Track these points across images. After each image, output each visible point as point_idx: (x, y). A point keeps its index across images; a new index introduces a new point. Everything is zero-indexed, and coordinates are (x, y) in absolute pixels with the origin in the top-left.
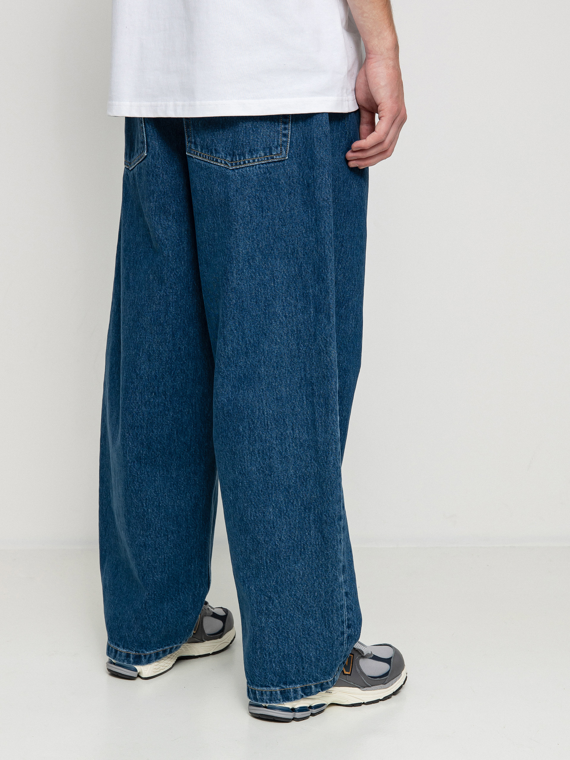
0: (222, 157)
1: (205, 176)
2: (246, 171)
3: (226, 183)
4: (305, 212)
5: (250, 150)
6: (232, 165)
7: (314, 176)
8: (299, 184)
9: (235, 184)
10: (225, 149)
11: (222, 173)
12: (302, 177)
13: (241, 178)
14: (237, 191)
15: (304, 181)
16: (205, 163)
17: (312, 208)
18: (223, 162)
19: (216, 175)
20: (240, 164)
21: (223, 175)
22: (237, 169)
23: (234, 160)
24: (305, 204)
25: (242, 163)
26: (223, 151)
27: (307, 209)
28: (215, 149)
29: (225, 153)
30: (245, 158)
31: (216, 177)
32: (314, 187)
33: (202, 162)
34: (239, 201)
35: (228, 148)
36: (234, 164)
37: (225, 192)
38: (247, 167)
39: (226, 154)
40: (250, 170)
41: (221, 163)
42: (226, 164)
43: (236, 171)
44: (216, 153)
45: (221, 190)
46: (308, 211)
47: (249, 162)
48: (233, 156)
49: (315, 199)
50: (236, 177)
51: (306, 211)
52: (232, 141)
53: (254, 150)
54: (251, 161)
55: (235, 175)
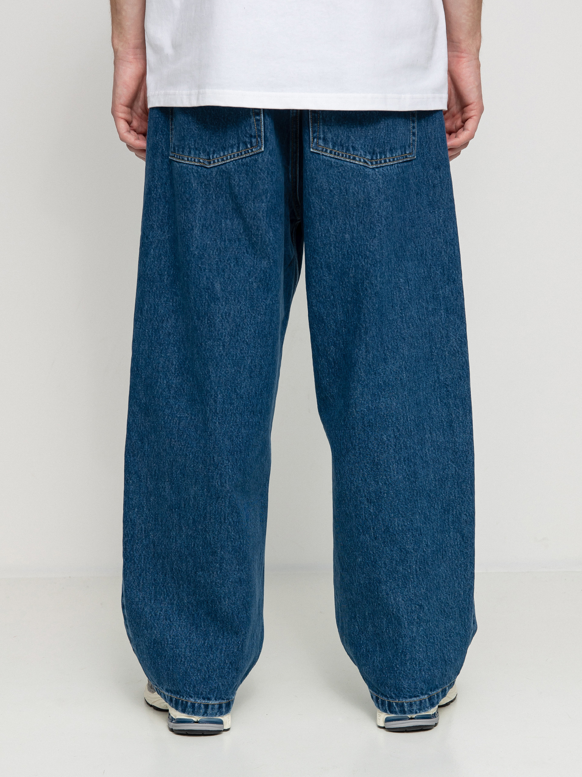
0: (361, 155)
1: (335, 175)
2: (387, 169)
3: (364, 182)
4: (431, 213)
5: (391, 148)
6: (372, 164)
7: (440, 177)
8: (424, 184)
9: (376, 183)
10: (365, 146)
11: (359, 172)
12: (427, 177)
13: (383, 177)
14: (379, 190)
15: (429, 181)
16: (337, 161)
17: (439, 209)
18: (362, 160)
19: (352, 173)
20: (381, 163)
21: (361, 174)
22: (377, 168)
23: (374, 158)
24: (431, 204)
25: (383, 162)
26: (361, 148)
27: (434, 209)
28: (353, 147)
29: (364, 151)
30: (386, 156)
31: (352, 176)
32: (441, 188)
33: (333, 160)
34: (382, 202)
35: (368, 145)
36: (374, 163)
37: (364, 192)
38: (388, 166)
39: (366, 152)
40: (390, 169)
41: (360, 161)
42: (365, 162)
43: (377, 170)
44: (354, 151)
45: (358, 190)
46: (435, 212)
47: (390, 161)
48: (373, 154)
49: (443, 200)
50: (377, 176)
51: (433, 212)
52: (373, 138)
53: (394, 148)
54: (391, 160)
55: (376, 174)
